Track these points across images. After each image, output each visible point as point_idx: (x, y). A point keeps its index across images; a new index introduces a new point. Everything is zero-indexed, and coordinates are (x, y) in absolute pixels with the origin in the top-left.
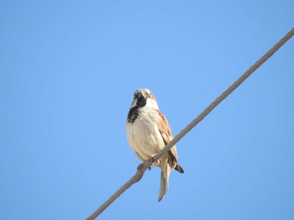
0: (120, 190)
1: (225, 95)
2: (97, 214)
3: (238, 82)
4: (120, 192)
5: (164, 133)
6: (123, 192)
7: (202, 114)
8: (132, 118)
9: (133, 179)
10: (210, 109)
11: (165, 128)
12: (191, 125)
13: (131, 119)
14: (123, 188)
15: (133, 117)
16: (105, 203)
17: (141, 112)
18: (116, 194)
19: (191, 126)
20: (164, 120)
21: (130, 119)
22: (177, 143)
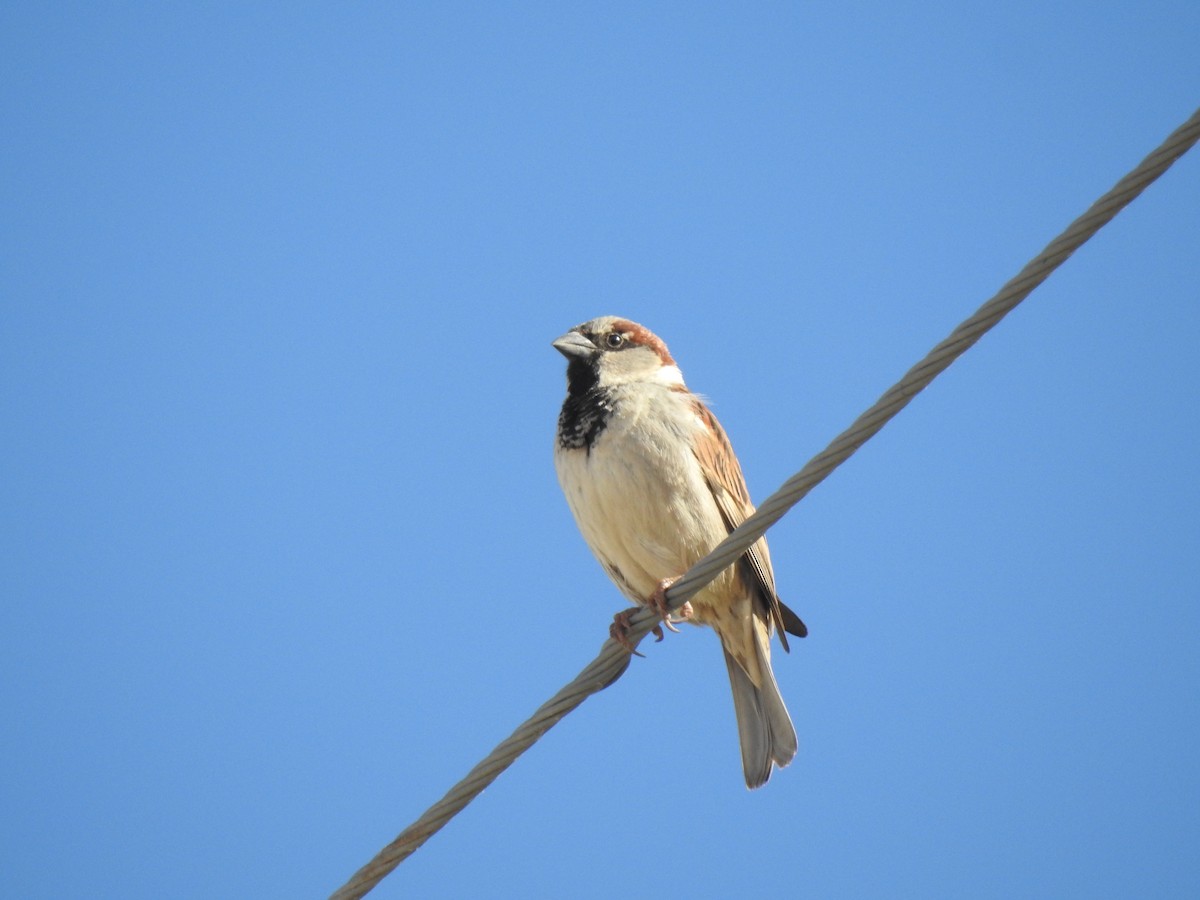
0: (535, 720)
1: (968, 337)
2: (440, 818)
3: (1022, 281)
4: (536, 728)
5: (725, 492)
6: (547, 728)
7: (874, 412)
8: (580, 431)
9: (589, 675)
10: (907, 391)
11: (728, 473)
12: (828, 457)
13: (578, 435)
14: (550, 713)
15: (585, 425)
16: (474, 772)
17: (616, 402)
18: (519, 737)
19: (828, 461)
20: (719, 436)
21: (571, 436)
22: (771, 530)
